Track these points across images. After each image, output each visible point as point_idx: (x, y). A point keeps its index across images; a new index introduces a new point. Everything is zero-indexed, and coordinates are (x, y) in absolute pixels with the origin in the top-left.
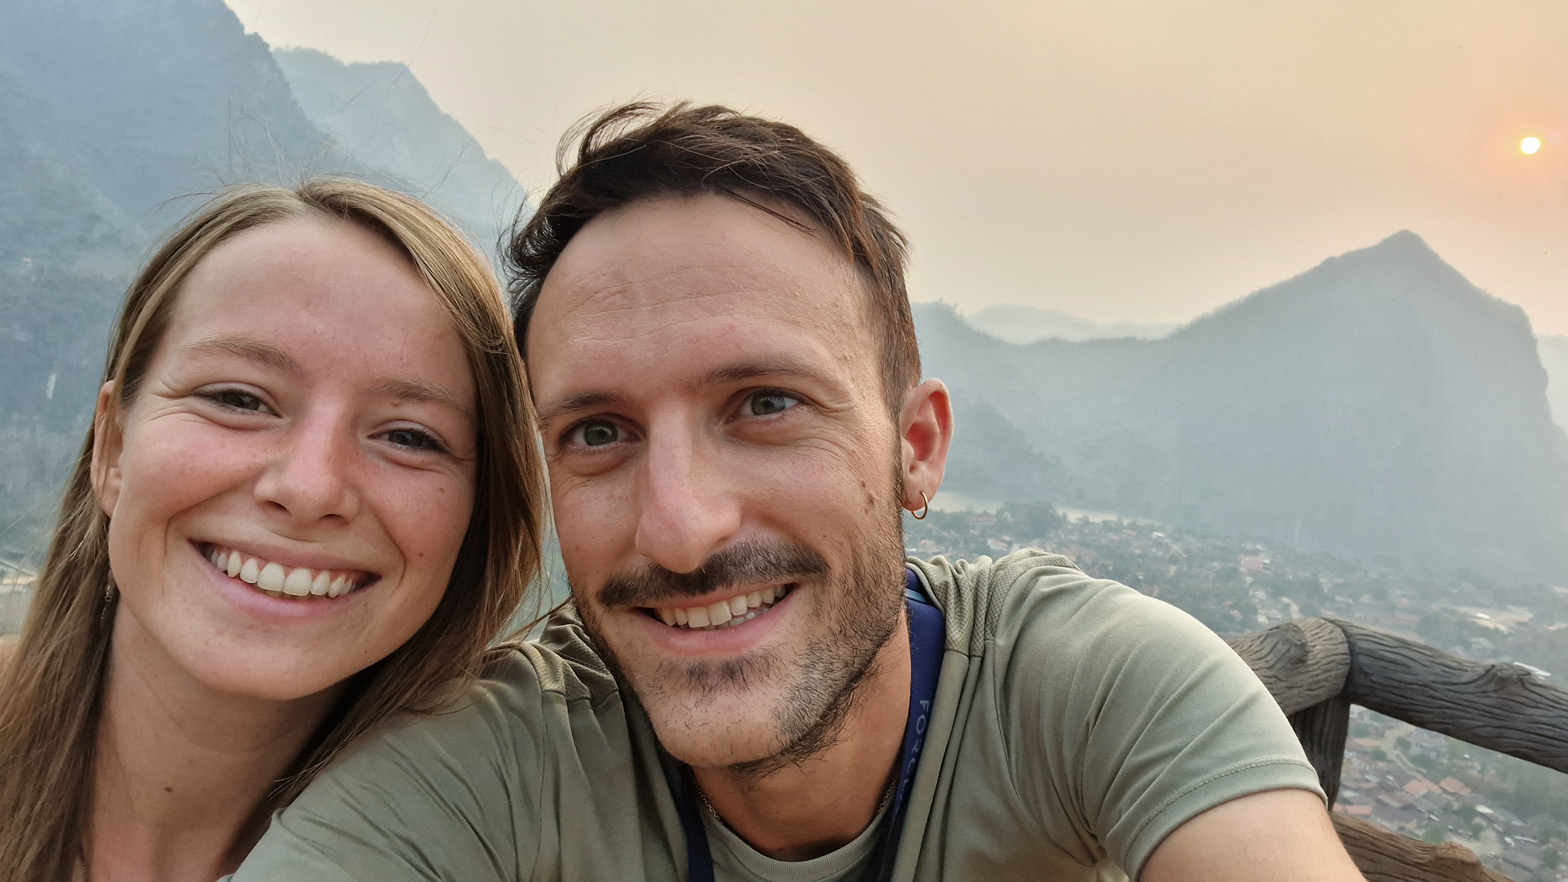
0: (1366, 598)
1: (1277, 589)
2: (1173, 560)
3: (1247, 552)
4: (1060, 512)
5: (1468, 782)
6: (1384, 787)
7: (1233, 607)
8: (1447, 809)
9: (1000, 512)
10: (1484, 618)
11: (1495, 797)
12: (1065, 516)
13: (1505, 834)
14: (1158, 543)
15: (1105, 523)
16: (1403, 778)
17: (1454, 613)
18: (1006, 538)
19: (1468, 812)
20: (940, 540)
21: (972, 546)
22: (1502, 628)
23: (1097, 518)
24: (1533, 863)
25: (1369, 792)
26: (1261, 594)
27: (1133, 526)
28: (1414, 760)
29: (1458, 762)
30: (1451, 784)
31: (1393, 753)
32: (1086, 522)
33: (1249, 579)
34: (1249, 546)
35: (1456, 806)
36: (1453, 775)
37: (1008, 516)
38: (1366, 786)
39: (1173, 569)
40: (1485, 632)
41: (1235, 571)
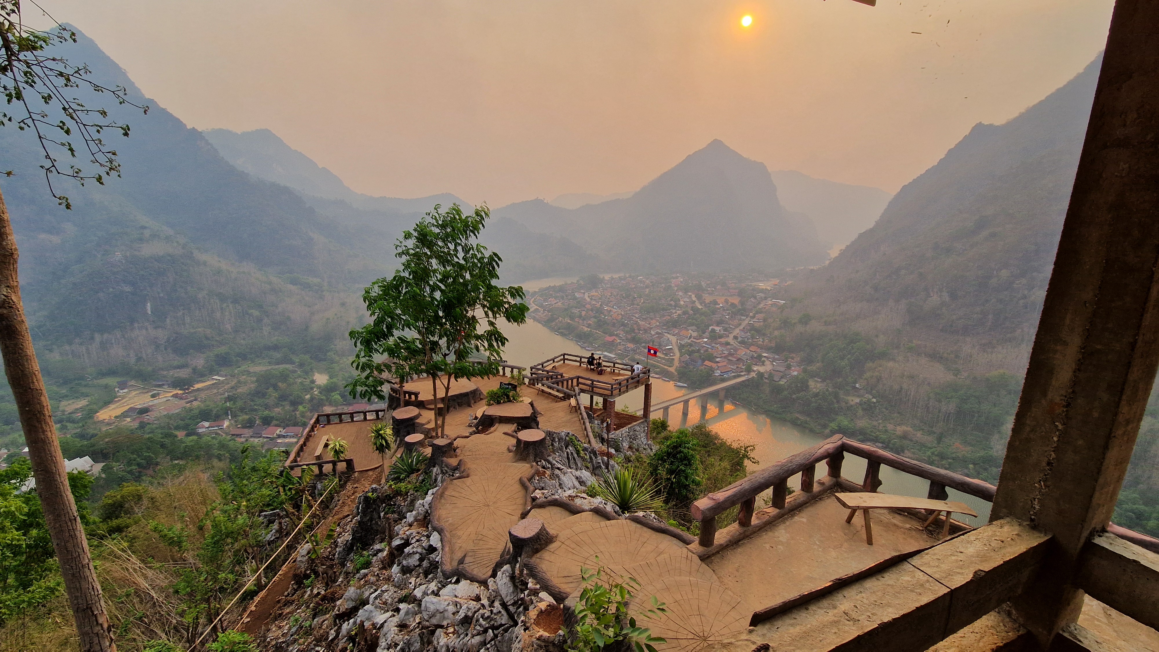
0: (719, 287)
1: (686, 291)
2: (647, 287)
3: (674, 278)
4: (601, 276)
5: (759, 346)
6: (730, 354)
7: (671, 300)
8: (752, 357)
9: (578, 281)
10: (762, 285)
11: (768, 349)
12: (603, 277)
13: (773, 361)
14: (641, 282)
15: (619, 277)
16: (736, 350)
17: (751, 286)
18: (582, 291)
19: (760, 357)
20: (556, 298)
21: (570, 297)
22: (769, 288)
23: (616, 276)
24: (782, 369)
25: (725, 357)
26: (680, 293)
27: (630, 277)
28: (739, 343)
29: (756, 340)
30: (753, 348)
31: (732, 342)
32: (612, 278)
33: (676, 288)
34: (674, 276)
35: (755, 355)
36: (753, 345)
37: (582, 282)
38: (724, 355)
39: (647, 290)
40: (762, 291)
41: (670, 286)
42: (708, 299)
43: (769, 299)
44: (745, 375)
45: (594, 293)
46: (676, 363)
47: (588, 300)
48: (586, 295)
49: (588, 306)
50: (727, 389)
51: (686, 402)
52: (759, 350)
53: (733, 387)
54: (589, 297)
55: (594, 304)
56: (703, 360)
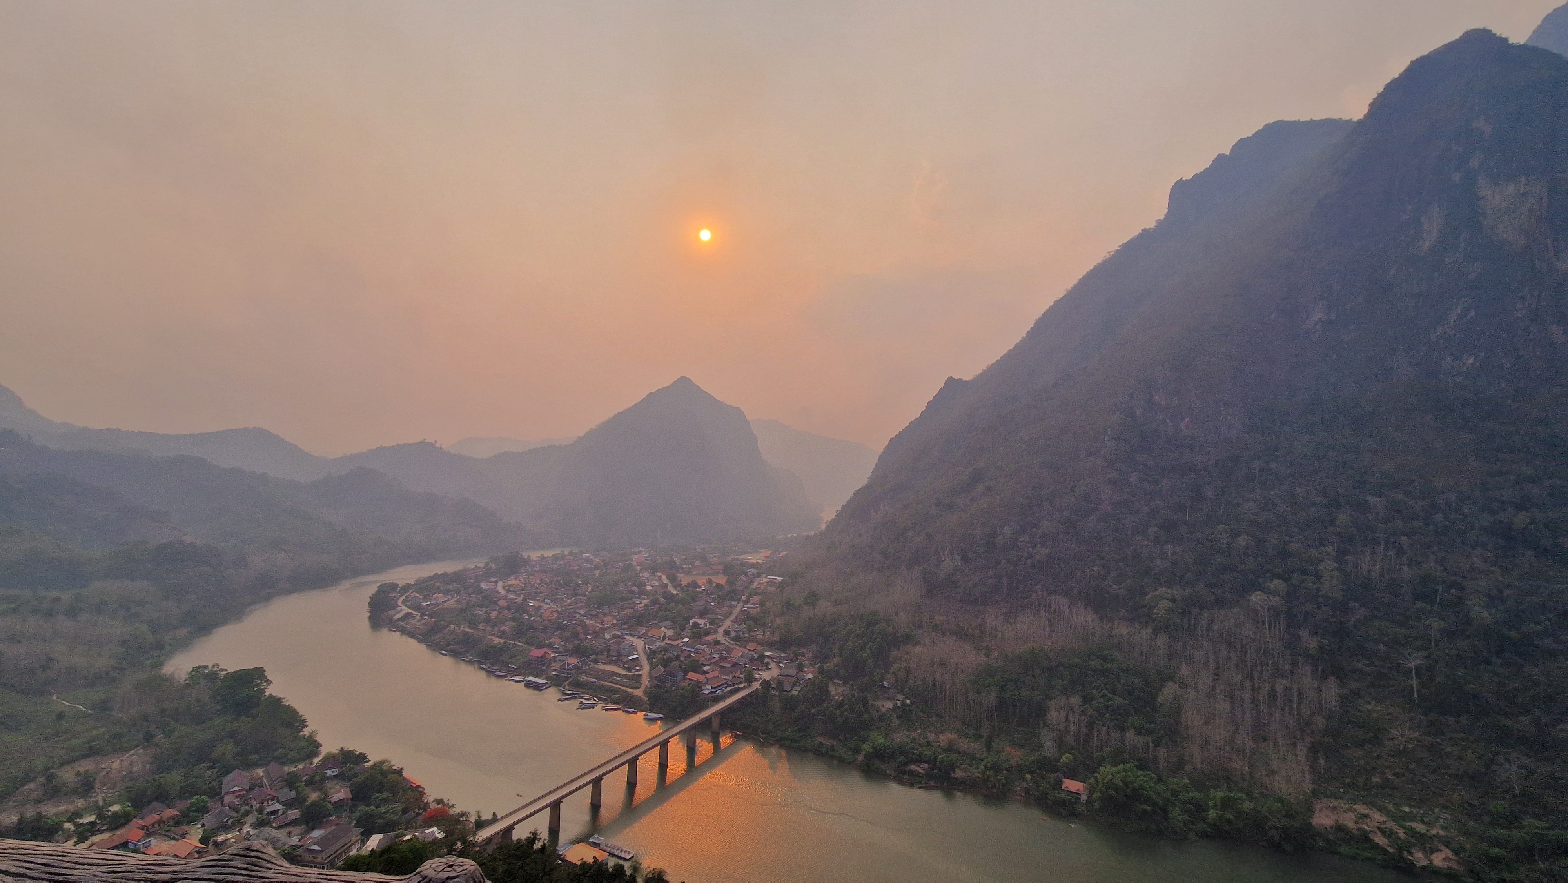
0: (697, 563)
1: (654, 570)
2: (597, 568)
3: (635, 553)
4: (525, 555)
5: (758, 642)
6: (723, 658)
7: (633, 585)
8: (752, 659)
9: (487, 564)
10: (751, 559)
11: (771, 645)
12: (529, 556)
13: (779, 662)
14: (587, 560)
15: (553, 555)
16: (729, 651)
17: (738, 559)
18: (493, 579)
19: (762, 657)
20: (446, 592)
21: (471, 590)
22: (760, 561)
23: (548, 554)
24: (793, 672)
25: (716, 663)
26: (646, 575)
27: (571, 553)
28: (733, 639)
29: (753, 634)
30: (751, 646)
31: (722, 641)
32: (543, 558)
33: (639, 568)
34: (636, 550)
35: (756, 656)
36: (752, 641)
37: (493, 566)
38: (714, 660)
39: (597, 572)
40: (753, 565)
41: (631, 565)
42: (685, 580)
43: (764, 575)
44: (745, 688)
45: (512, 581)
46: (645, 681)
47: (503, 592)
48: (500, 584)
49: (502, 603)
50: (722, 713)
51: (664, 745)
52: (759, 648)
53: (730, 709)
54: (504, 588)
55: (512, 599)
56: (686, 672)
